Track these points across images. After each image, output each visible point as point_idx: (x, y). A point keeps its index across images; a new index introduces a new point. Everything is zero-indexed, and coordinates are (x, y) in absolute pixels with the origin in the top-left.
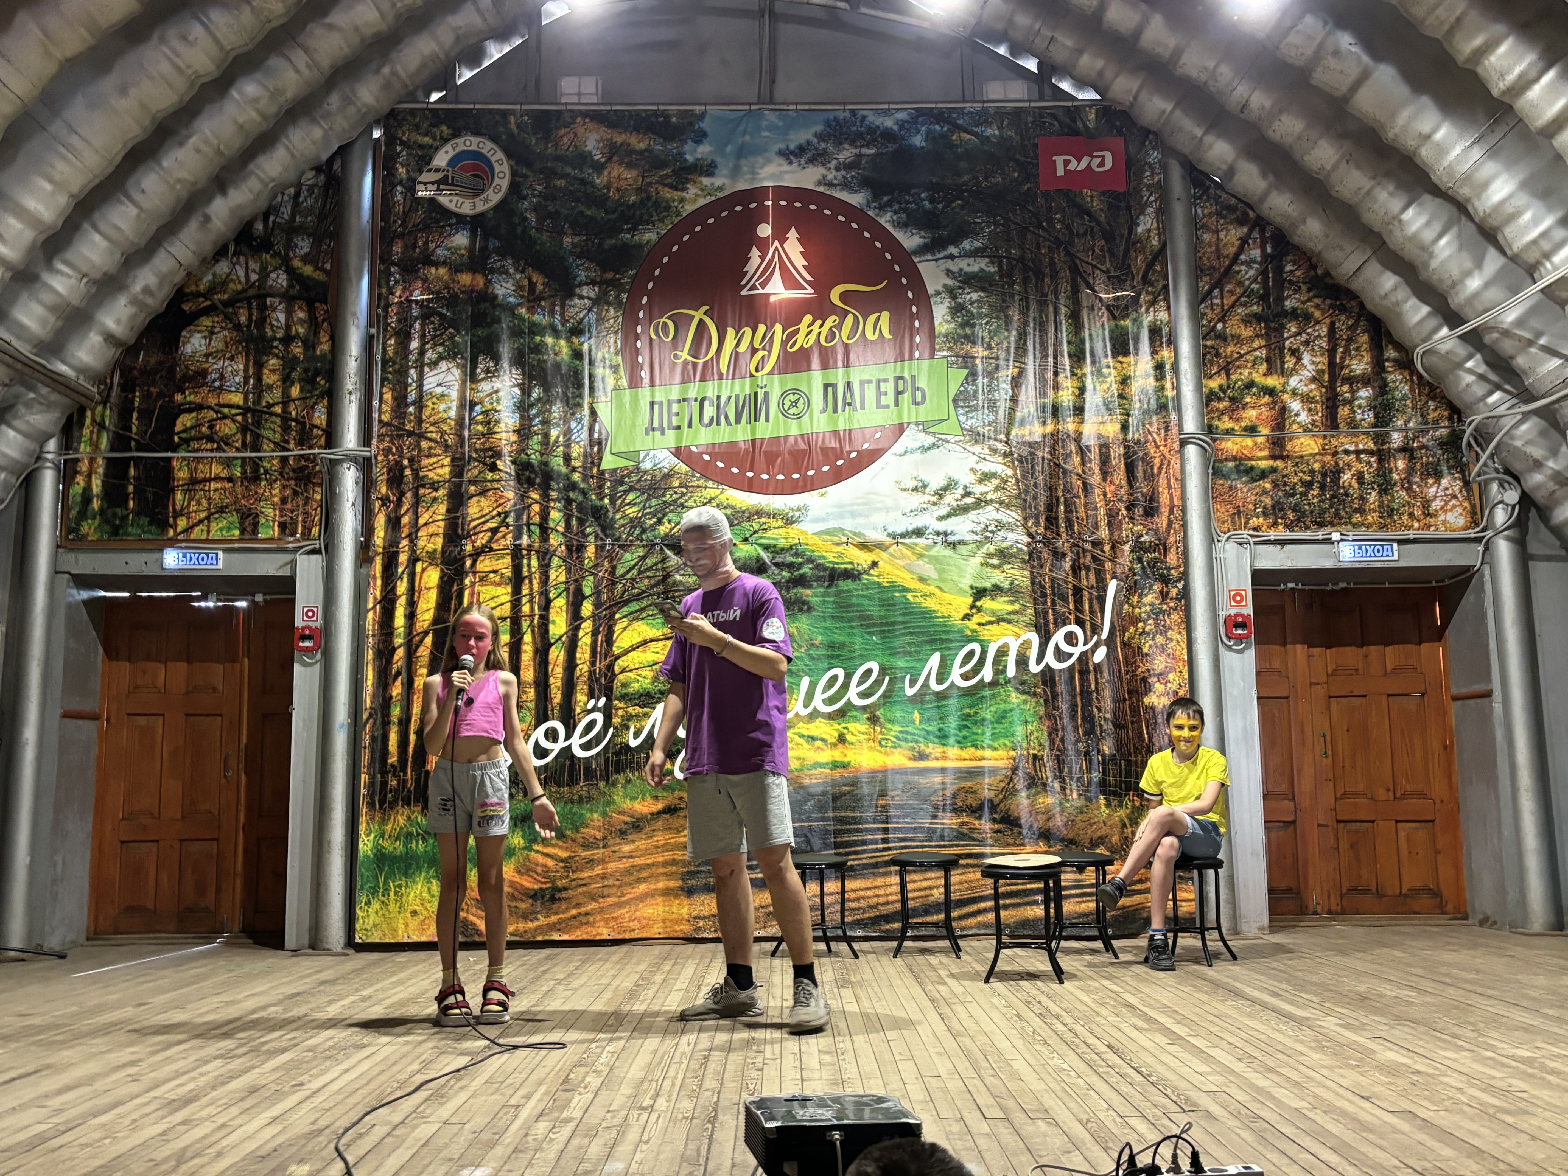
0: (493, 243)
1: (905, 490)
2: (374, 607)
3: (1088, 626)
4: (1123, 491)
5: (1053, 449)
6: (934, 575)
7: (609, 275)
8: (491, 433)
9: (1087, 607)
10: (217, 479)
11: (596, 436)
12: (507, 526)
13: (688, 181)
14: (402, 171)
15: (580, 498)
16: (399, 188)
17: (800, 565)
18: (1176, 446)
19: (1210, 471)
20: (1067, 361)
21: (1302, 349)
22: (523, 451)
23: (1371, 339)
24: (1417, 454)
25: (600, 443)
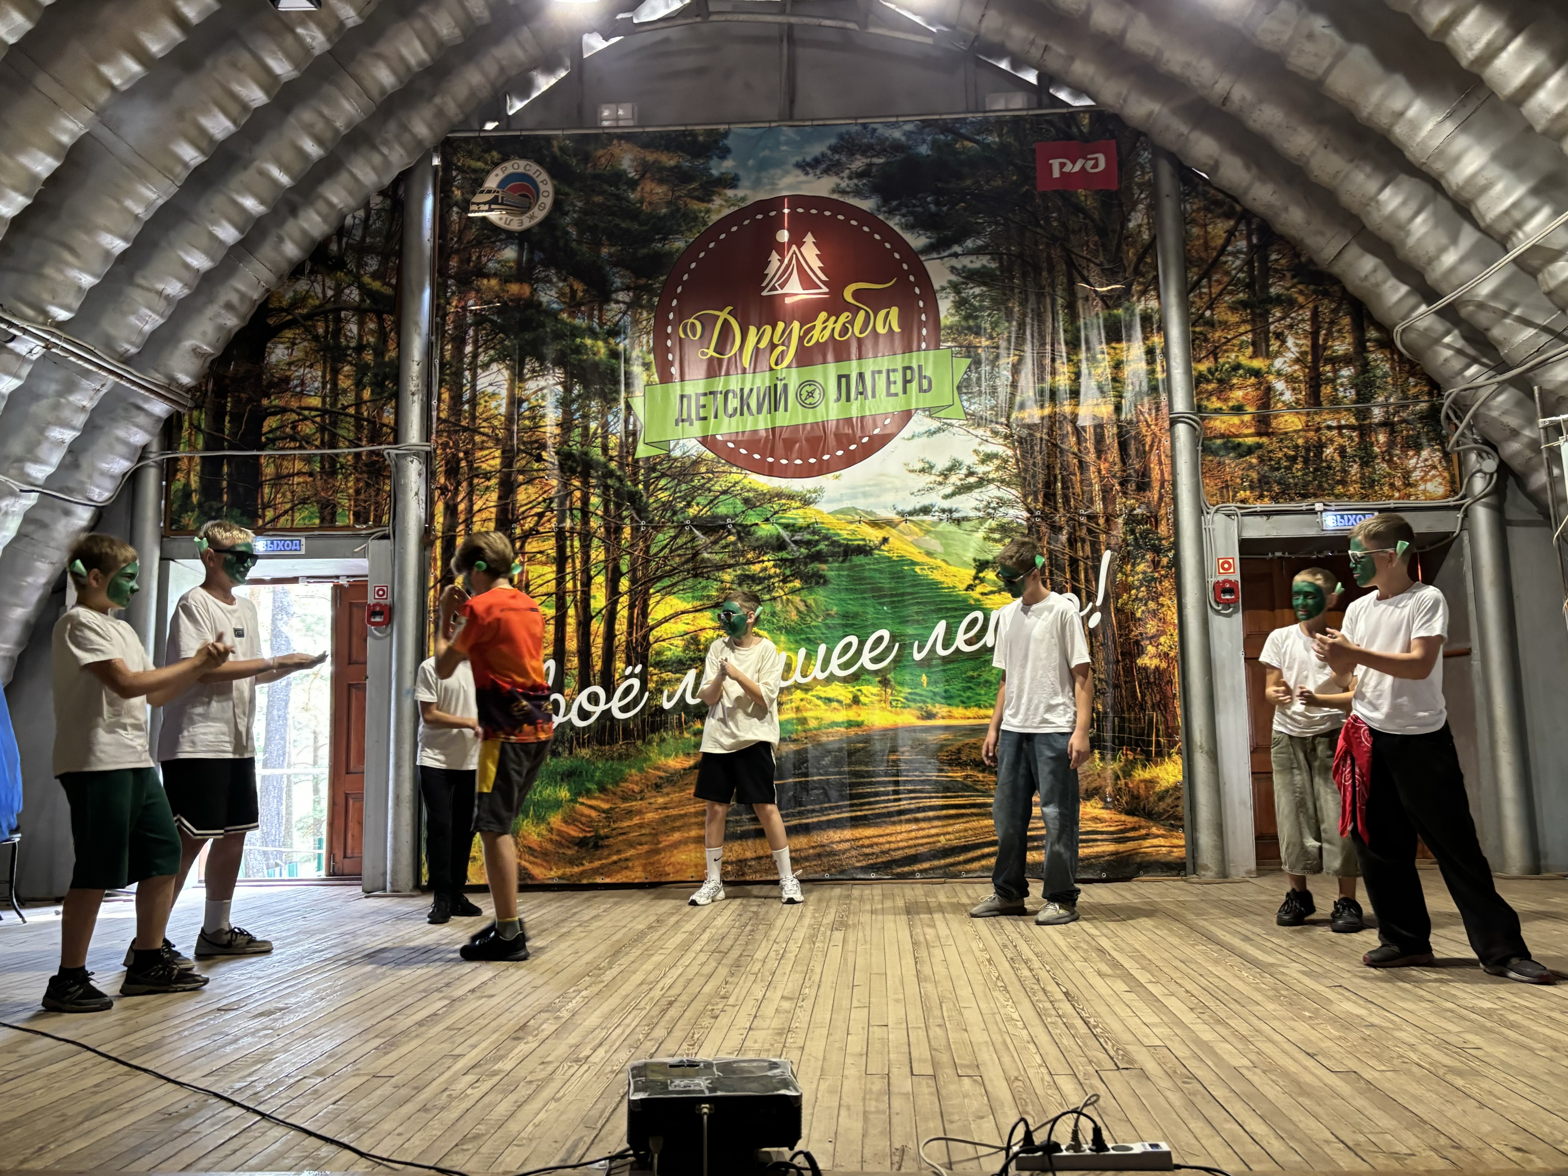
0: (538, 255)
1: (912, 471)
2: (435, 586)
3: (1084, 594)
4: (1116, 468)
5: (1051, 430)
6: (940, 549)
7: (642, 281)
8: (537, 427)
9: (1082, 576)
10: (300, 473)
11: (631, 427)
12: (552, 511)
13: (713, 193)
14: (458, 193)
15: (617, 485)
16: (455, 209)
17: (817, 542)
18: (1166, 425)
19: (1200, 448)
20: (1063, 348)
21: (1286, 332)
22: (566, 442)
23: (1354, 320)
24: (1398, 428)
25: (634, 434)
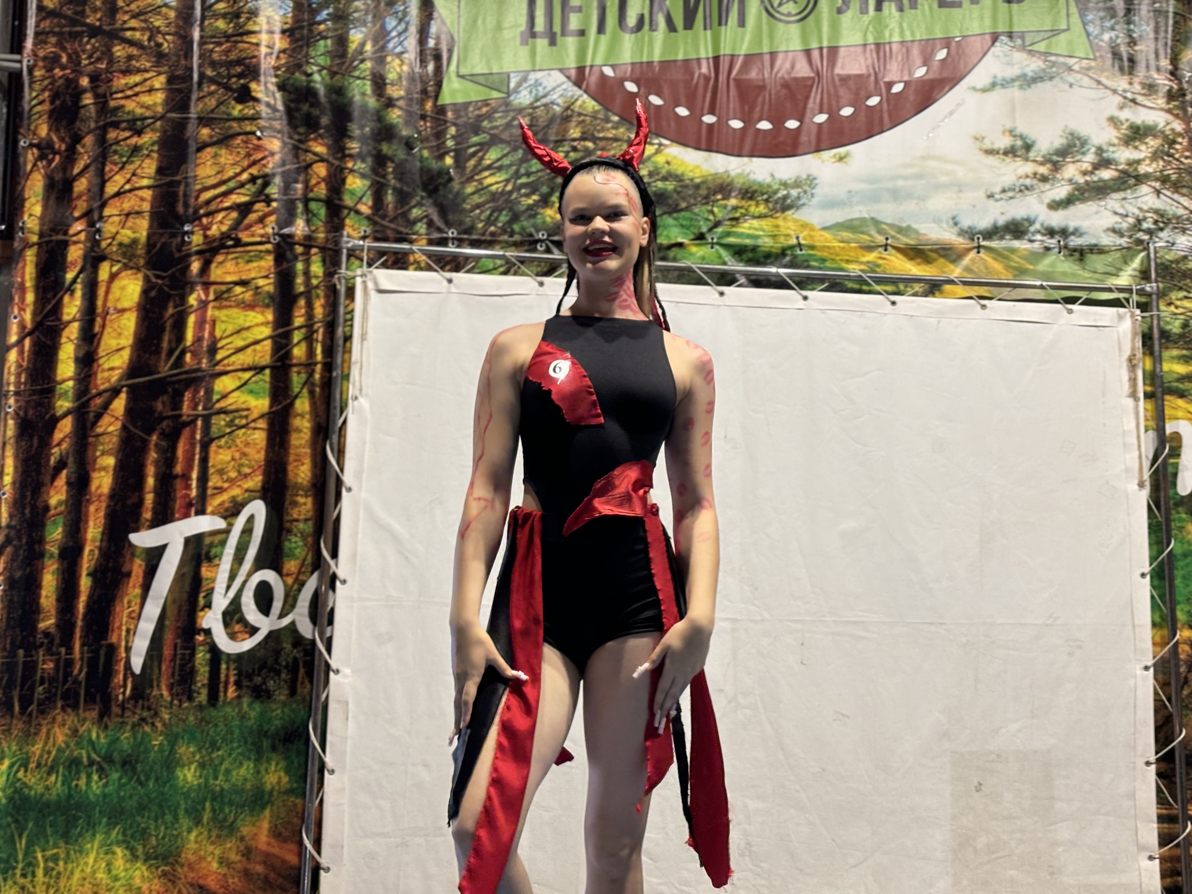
1: (990, 152)
2: (20, 342)
8: (241, 33)
11: (431, 43)
12: (268, 201)
15: (401, 154)
22: (299, 66)
25: (438, 58)
